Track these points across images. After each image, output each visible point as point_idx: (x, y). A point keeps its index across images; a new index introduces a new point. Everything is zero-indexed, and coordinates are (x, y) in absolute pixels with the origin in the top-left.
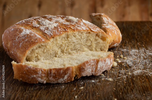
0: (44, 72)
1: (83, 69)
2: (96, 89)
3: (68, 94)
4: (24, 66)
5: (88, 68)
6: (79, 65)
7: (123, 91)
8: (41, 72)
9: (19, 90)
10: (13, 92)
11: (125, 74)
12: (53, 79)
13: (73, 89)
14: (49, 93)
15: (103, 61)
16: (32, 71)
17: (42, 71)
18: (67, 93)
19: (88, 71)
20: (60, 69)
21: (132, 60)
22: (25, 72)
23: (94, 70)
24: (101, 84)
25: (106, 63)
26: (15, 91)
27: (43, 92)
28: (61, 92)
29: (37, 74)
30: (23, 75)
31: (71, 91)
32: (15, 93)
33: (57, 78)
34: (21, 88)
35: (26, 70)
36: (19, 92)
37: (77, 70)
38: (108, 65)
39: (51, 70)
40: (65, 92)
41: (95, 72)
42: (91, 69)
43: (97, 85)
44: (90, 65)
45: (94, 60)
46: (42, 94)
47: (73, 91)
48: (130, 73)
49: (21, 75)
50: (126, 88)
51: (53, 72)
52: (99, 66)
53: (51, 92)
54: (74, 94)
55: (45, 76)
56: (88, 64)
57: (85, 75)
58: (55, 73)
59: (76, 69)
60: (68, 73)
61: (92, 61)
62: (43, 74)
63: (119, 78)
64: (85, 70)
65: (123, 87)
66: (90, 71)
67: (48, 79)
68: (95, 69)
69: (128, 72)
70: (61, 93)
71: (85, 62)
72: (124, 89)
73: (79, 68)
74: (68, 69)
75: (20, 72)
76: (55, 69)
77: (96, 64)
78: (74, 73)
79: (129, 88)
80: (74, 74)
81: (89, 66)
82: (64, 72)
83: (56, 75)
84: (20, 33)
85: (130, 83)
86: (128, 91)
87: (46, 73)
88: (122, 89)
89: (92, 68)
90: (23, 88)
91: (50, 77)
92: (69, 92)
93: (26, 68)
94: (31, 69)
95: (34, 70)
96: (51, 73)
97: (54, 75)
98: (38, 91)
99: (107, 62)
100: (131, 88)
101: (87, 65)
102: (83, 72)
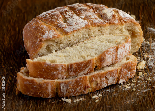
0: (65, 67)
1: (104, 59)
2: (113, 101)
3: (84, 109)
4: (42, 64)
5: (109, 57)
6: (99, 56)
7: (142, 103)
8: (61, 68)
9: (30, 105)
10: (24, 108)
11: (145, 80)
12: (73, 74)
13: (89, 102)
14: (64, 108)
15: (122, 47)
16: (52, 68)
17: (62, 66)
18: (82, 108)
19: (108, 60)
20: (81, 63)
21: (153, 59)
22: (43, 70)
23: (114, 59)
24: (118, 94)
25: (125, 49)
26: (26, 106)
27: (57, 107)
28: (76, 106)
29: (58, 70)
30: (42, 73)
31: (86, 105)
32: (27, 109)
33: (77, 72)
34: (32, 103)
35: (45, 68)
36: (31, 108)
37: (98, 61)
38: (127, 50)
39: (71, 65)
40: (80, 106)
41: (116, 60)
42: (111, 58)
43: (114, 96)
44: (110, 53)
45: (113, 48)
46: (56, 109)
47: (89, 105)
48: (149, 79)
49: (39, 73)
50: (145, 99)
51: (74, 66)
52: (119, 53)
53: (65, 107)
54: (90, 108)
55: (65, 72)
56: (109, 53)
57: (105, 65)
58: (76, 68)
59: (96, 60)
60: (89, 66)
61: (112, 49)
62: (63, 70)
63: (138, 85)
64: (105, 60)
65: (142, 98)
66: (111, 59)
67: (68, 74)
68: (115, 57)
69: (147, 77)
70: (76, 108)
71: (105, 51)
72: (143, 100)
73: (100, 59)
74: (89, 61)
75: (39, 70)
76: (76, 63)
77: (116, 52)
78: (95, 64)
79: (149, 99)
80: (94, 66)
81: (109, 55)
82: (85, 66)
83: (76, 70)
84: (42, 35)
85: (150, 93)
86: (147, 103)
87: (67, 69)
88: (141, 101)
89: (112, 56)
90: (34, 103)
91: (70, 72)
92: (84, 106)
93: (45, 66)
94: (51, 66)
95: (54, 67)
96: (71, 68)
97: (75, 70)
98: (51, 106)
99: (126, 47)
100: (150, 98)
101: (107, 54)
102: (103, 62)
